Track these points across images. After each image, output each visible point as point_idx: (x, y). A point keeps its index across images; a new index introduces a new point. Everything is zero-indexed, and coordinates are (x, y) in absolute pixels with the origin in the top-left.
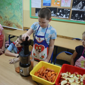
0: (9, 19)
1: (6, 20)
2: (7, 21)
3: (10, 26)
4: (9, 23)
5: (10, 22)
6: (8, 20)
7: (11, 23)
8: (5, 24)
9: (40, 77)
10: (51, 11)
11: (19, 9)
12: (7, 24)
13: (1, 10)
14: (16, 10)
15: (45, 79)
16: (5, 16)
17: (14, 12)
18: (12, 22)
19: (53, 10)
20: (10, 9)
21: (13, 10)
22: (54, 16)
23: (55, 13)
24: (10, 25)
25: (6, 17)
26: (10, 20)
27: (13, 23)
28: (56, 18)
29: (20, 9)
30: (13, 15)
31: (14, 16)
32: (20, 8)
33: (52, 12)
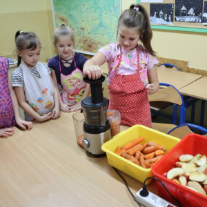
0: (89, 33)
1: (82, 36)
2: (84, 39)
3: (91, 51)
4: (90, 43)
5: (93, 41)
6: (87, 36)
7: (93, 43)
8: (81, 44)
9: (126, 158)
10: (189, 9)
11: (111, 8)
12: (86, 45)
13: (72, 12)
14: (106, 11)
15: (135, 162)
16: (79, 26)
17: (101, 15)
18: (97, 39)
19: (192, 7)
20: (93, 9)
21: (98, 11)
22: (195, 22)
23: (197, 13)
24: (91, 47)
25: (83, 29)
26: (91, 36)
27: (99, 43)
28: (201, 25)
29: (114, 7)
30: (98, 22)
31: (101, 25)
32: (115, 4)
33: (191, 11)
